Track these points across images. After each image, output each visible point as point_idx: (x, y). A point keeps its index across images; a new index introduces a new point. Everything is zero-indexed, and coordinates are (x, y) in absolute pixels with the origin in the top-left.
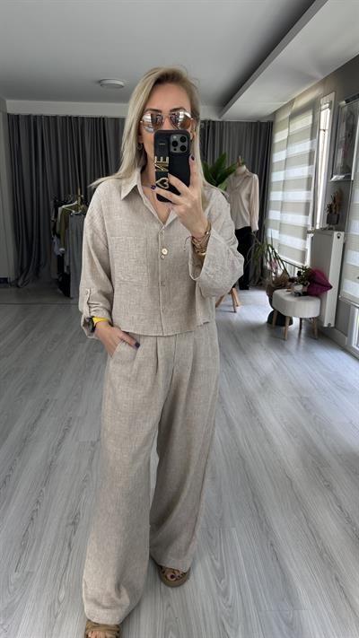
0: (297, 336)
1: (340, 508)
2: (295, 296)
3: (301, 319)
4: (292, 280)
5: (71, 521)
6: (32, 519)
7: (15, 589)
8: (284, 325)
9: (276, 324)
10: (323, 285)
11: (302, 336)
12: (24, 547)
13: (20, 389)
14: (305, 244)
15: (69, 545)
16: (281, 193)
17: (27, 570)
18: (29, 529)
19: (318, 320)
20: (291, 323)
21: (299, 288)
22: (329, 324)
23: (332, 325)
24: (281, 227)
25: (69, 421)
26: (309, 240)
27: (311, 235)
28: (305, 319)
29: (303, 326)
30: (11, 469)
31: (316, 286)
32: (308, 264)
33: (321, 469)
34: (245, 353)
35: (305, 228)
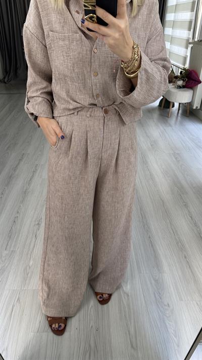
0: (176, 115)
1: (191, 217)
2: (177, 88)
3: (180, 104)
4: (176, 77)
5: (37, 223)
6: (15, 222)
7: (5, 259)
8: (169, 108)
9: (164, 107)
10: (196, 81)
11: (179, 115)
12: (10, 237)
13: (7, 146)
14: (187, 53)
15: (36, 236)
16: (173, 14)
17: (12, 249)
18: (13, 227)
19: (190, 104)
20: (173, 106)
21: (180, 83)
22: (197, 107)
23: (199, 108)
24: (172, 40)
25: (36, 167)
26: (189, 49)
27: (191, 46)
28: (182, 104)
29: (180, 109)
30: (2, 194)
31: (192, 81)
32: (187, 66)
33: (182, 195)
34: (143, 126)
35: (188, 40)
